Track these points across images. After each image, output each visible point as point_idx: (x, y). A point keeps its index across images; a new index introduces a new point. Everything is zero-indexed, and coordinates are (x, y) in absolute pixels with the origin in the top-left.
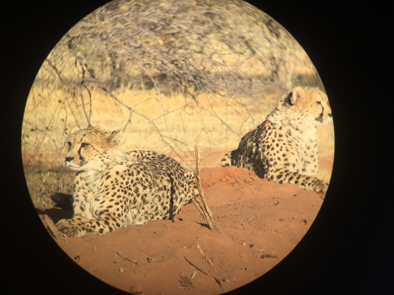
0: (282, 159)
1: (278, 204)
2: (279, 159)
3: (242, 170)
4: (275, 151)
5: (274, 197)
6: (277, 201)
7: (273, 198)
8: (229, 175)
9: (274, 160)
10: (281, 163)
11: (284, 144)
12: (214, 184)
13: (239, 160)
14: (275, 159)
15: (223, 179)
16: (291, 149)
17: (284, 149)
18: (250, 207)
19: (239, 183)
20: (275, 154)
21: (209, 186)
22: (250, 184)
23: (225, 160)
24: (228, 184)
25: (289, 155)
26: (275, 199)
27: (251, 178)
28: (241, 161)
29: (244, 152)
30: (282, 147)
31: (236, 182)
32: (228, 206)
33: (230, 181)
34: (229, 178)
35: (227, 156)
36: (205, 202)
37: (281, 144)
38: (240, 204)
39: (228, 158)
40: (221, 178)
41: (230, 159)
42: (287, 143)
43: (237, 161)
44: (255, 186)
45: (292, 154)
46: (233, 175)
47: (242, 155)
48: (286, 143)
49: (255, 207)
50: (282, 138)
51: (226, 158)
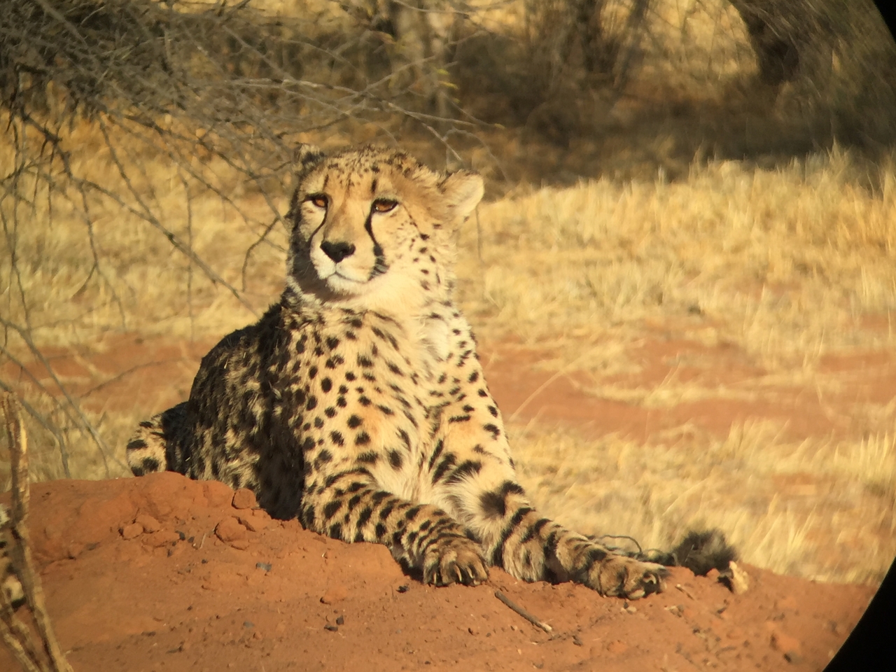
0: (349, 436)
1: (341, 627)
2: (337, 438)
3: (206, 489)
4: (319, 412)
5: (327, 599)
6: (335, 612)
7: (322, 601)
8: (152, 509)
9: (317, 445)
10: (344, 455)
11: (350, 377)
12: (92, 547)
13: (196, 446)
14: (321, 442)
15: (127, 529)
16: (376, 394)
17: (352, 397)
18: (233, 642)
19: (191, 540)
20: (319, 424)
21: (71, 558)
22: (236, 543)
23: (139, 445)
24: (150, 548)
25: (372, 418)
26: (327, 606)
27: (240, 522)
28: (204, 449)
29: (217, 414)
30: (343, 390)
31: (183, 538)
32: (145, 638)
33: (155, 535)
34: (153, 524)
35: (150, 430)
36: (48, 631)
37: (338, 378)
38: (195, 630)
39: (155, 436)
40: (122, 525)
41: (161, 441)
42: (358, 371)
43: (187, 454)
44: (255, 554)
45: (381, 414)
46: (167, 510)
47: (209, 427)
48: (355, 374)
49: (252, 639)
50: (340, 350)
51: (145, 436)
